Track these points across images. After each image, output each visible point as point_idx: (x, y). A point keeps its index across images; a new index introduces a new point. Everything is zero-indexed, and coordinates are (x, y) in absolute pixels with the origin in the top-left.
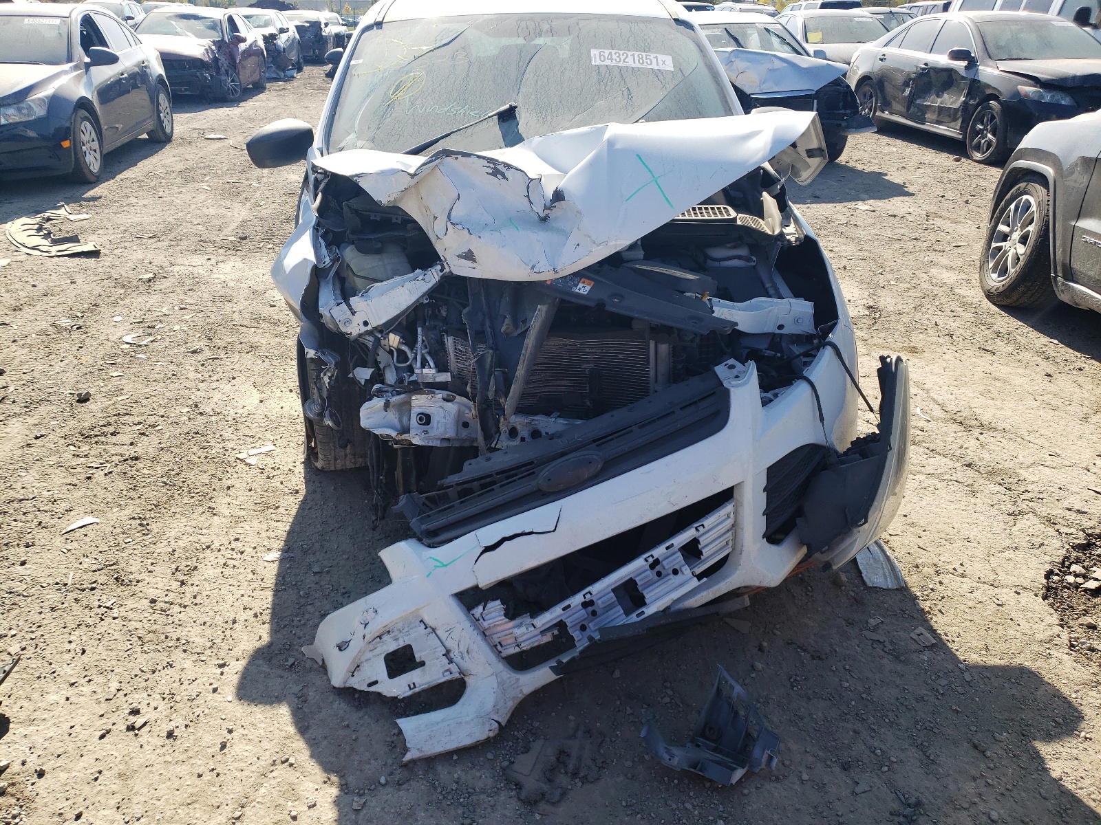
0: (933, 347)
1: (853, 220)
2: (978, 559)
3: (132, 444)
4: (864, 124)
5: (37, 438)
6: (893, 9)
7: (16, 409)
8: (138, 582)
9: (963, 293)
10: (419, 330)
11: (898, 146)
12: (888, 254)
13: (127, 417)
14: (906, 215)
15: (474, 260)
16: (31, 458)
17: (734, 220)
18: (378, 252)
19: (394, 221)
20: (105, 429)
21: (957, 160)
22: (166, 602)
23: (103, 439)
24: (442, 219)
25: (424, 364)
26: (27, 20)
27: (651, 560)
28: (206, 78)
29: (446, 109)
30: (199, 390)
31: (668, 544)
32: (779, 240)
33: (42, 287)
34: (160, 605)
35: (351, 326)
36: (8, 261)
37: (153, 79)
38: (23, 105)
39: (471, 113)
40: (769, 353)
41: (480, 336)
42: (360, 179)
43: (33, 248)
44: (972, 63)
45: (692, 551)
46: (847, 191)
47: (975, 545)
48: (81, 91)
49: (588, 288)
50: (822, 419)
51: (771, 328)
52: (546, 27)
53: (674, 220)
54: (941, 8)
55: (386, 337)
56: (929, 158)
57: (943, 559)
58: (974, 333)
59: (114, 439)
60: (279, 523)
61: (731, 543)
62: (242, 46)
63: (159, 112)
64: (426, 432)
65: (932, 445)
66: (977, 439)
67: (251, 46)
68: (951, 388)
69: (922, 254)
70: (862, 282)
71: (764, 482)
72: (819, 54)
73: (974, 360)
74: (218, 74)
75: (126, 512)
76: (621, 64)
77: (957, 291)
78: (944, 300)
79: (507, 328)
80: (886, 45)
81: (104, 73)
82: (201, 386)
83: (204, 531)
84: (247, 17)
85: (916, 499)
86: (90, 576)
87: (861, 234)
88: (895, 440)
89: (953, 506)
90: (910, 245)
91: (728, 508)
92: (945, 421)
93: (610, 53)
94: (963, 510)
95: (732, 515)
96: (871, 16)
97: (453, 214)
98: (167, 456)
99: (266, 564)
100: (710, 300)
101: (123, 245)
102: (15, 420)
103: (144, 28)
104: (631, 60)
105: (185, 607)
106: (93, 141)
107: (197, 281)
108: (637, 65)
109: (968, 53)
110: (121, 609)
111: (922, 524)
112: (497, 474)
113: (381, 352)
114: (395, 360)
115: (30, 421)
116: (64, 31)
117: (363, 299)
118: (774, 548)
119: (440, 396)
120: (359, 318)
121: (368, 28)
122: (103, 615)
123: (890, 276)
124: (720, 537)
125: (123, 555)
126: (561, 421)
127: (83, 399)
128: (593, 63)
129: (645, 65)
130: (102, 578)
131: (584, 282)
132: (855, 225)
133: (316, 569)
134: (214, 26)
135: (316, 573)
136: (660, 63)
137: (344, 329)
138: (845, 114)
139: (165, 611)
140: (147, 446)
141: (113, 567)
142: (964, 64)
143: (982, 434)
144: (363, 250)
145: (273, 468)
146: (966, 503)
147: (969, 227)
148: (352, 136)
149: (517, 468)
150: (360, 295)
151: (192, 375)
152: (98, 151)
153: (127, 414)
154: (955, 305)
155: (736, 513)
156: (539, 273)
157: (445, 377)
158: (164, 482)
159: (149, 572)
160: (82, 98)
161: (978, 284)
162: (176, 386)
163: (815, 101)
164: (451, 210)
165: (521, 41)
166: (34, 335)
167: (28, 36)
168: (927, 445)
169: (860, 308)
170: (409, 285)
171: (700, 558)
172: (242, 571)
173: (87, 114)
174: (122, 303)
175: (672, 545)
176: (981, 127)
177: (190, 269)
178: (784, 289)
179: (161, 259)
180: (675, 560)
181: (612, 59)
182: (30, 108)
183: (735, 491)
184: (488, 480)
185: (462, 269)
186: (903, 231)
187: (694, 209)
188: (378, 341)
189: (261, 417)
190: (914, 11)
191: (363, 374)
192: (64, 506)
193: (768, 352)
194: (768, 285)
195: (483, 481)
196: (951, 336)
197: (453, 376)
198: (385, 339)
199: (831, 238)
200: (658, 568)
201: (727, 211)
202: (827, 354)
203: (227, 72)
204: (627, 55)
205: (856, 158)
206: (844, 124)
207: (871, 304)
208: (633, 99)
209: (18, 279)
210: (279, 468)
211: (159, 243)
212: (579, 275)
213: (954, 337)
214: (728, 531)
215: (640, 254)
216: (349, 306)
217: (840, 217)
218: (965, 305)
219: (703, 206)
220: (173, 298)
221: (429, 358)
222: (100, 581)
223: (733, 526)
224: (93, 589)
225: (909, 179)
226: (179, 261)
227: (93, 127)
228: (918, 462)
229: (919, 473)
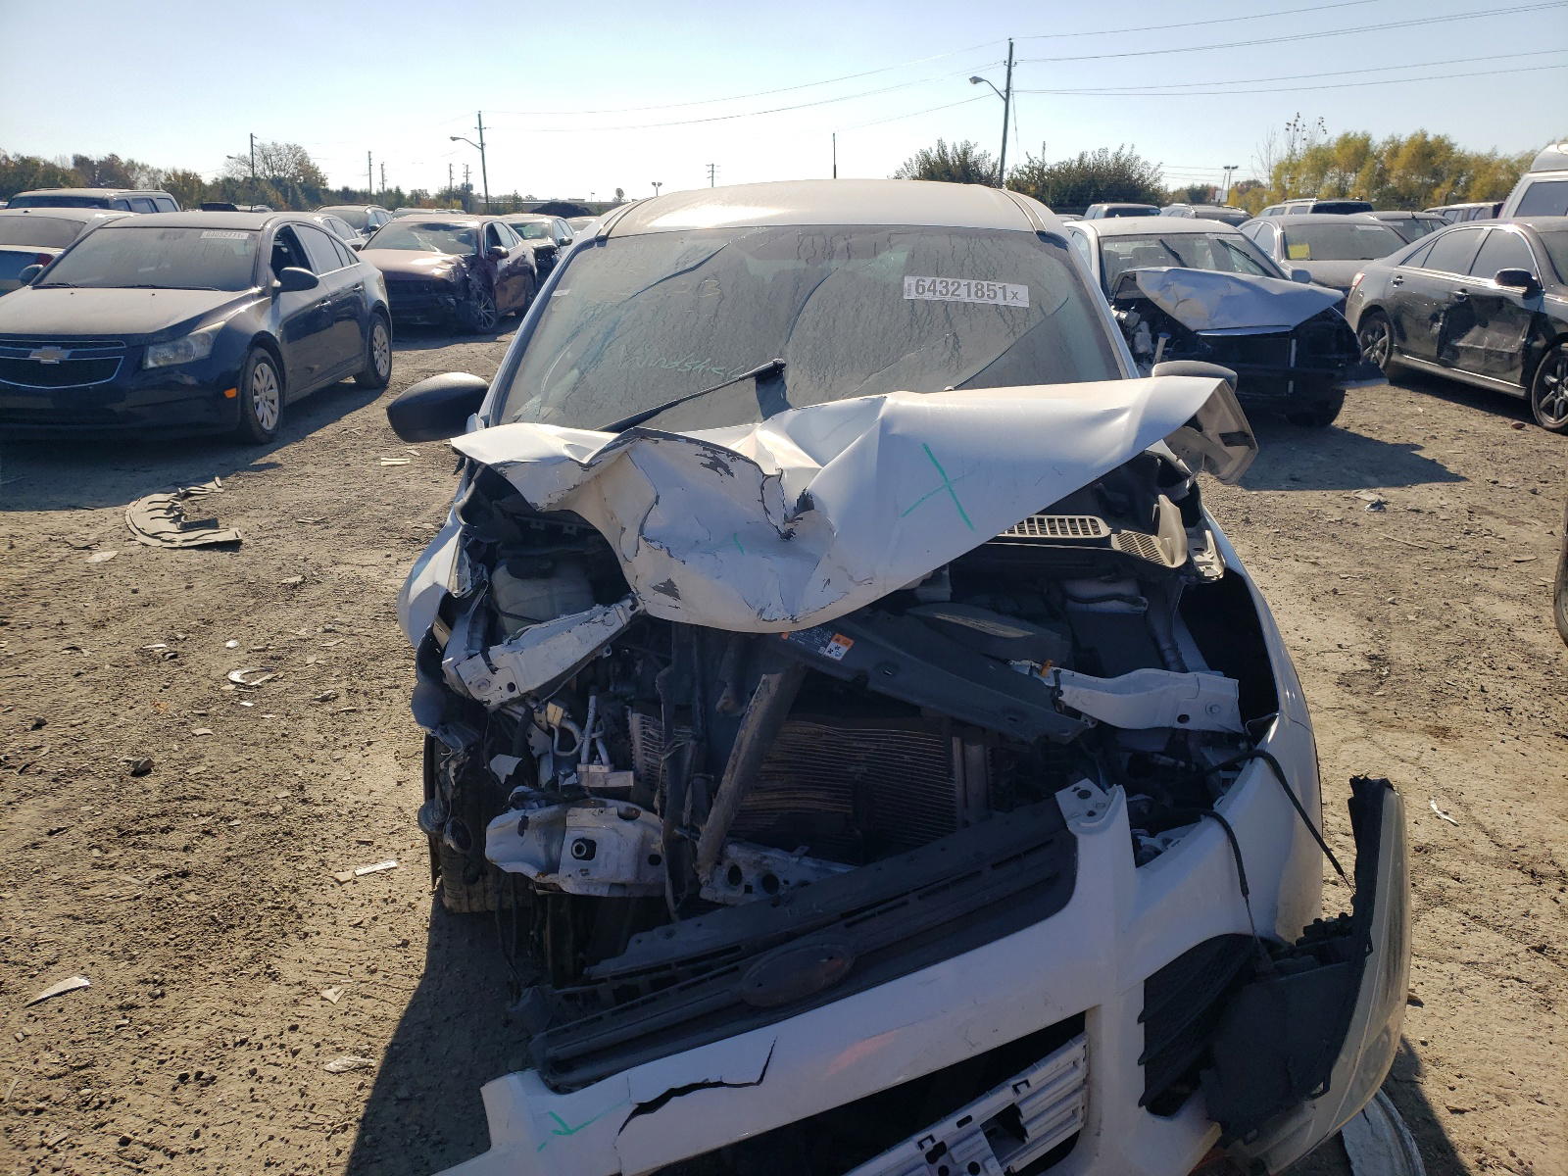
0: (1476, 728)
1: (1352, 516)
2: (1553, 1139)
3: (186, 849)
4: (1370, 374)
5: (51, 833)
6: (1418, 214)
7: (41, 783)
8: (114, 1101)
9: (1525, 637)
10: (592, 699)
11: (1427, 405)
12: (1406, 570)
13: (196, 802)
14: (1436, 510)
15: (677, 596)
16: (31, 866)
17: (1107, 540)
18: (546, 575)
19: (566, 530)
20: (155, 822)
21: (1518, 427)
22: (146, 1145)
23: (147, 838)
24: (632, 533)
25: (593, 755)
26: (205, 234)
27: (929, 1146)
28: (449, 303)
29: (677, 364)
30: (313, 761)
31: (960, 1117)
32: (1182, 574)
33: (145, 592)
34: (135, 1149)
35: (491, 690)
36: (113, 553)
37: (368, 307)
38: (181, 343)
39: (713, 369)
40: (1165, 760)
41: (681, 713)
42: (507, 470)
43: (154, 536)
44: (1534, 290)
45: (1007, 1128)
46: (1344, 471)
47: (1550, 1109)
48: (264, 324)
49: (844, 650)
50: (1245, 891)
51: (1168, 720)
52: (841, 244)
53: (997, 539)
54: (1491, 211)
55: (542, 708)
56: (1473, 423)
57: (1491, 1136)
58: (1547, 707)
59: (160, 840)
60: (367, 1000)
61: (1080, 1114)
62: (504, 263)
63: (372, 349)
64: (585, 872)
65: (1473, 907)
66: (1555, 900)
67: (516, 262)
68: (1509, 803)
69: (1461, 573)
70: (1360, 615)
71: (1139, 1006)
72: (1299, 275)
73: (1548, 753)
74: (467, 298)
75: (138, 970)
76: (948, 298)
77: (1519, 634)
78: (1496, 649)
79: (726, 703)
80: (1402, 263)
81: (298, 301)
82: (320, 755)
83: (249, 1009)
84: (515, 226)
85: (1443, 1011)
86: (42, 1087)
87: (1365, 538)
88: (1379, 932)
89: (1512, 1029)
90: (1441, 558)
91: (1075, 1051)
92: (1498, 863)
93: (934, 282)
94: (1529, 1037)
95: (1082, 1065)
96: (1382, 223)
97: (648, 525)
98: (233, 872)
99: (327, 1077)
100: (1057, 673)
101: (275, 533)
102: (31, 801)
103: (378, 243)
104: (964, 291)
105: (172, 1155)
106: (271, 388)
107: (362, 586)
108: (973, 299)
109: (1527, 275)
110: (71, 1153)
111: (1454, 1061)
112: (681, 964)
113: (535, 731)
114: (556, 745)
115: (53, 803)
116: (251, 248)
117: (510, 649)
118: (1161, 1124)
119: (614, 810)
120: (501, 679)
121: (587, 245)
122: (39, 1161)
123: (1405, 607)
124: (1060, 1102)
125: (108, 1049)
126: (808, 862)
127: (141, 771)
128: (906, 297)
129: (985, 300)
130: (59, 1092)
131: (838, 640)
132: (1356, 525)
133: (403, 1093)
134: (470, 237)
135: (400, 1100)
136: (1009, 295)
137: (477, 695)
138: (1339, 361)
139: (138, 1162)
140: (208, 853)
141: (83, 1072)
142: (1522, 290)
143: (1562, 890)
144: (518, 572)
145: (385, 900)
146: (1535, 1024)
147: (1538, 532)
148: (536, 400)
149: (715, 955)
150: (506, 642)
151: (310, 737)
152: (277, 402)
153: (195, 798)
154: (1515, 658)
155: (1087, 1058)
156: (770, 621)
157: (626, 779)
158: (213, 918)
159: (138, 1083)
160: (264, 333)
161: (1553, 625)
162: (284, 753)
163: (1294, 342)
164: (645, 518)
165: (802, 265)
166: (107, 667)
167: (203, 254)
168: (1465, 907)
169: (1357, 659)
170: (579, 630)
171: (1024, 1141)
172: (284, 1088)
173: (266, 354)
174: (245, 619)
175: (969, 1119)
176: (1555, 380)
177: (359, 570)
178: (1190, 652)
179: (321, 554)
180: (973, 1146)
181: (934, 291)
182: (188, 347)
183: (1088, 1021)
184: (664, 973)
185: (661, 608)
186: (1430, 535)
187: (1030, 521)
188: (530, 712)
189: (393, 809)
190: (1450, 216)
191: (504, 765)
192: (49, 953)
193: (1164, 758)
194: (1165, 646)
195: (655, 975)
196: (1508, 710)
197: (637, 778)
198: (540, 712)
199: (1316, 544)
200: (942, 1161)
201: (1095, 527)
202: (1256, 777)
203: (479, 297)
204: (959, 285)
205: (1361, 422)
206: (1338, 374)
207: (1375, 652)
208: (961, 351)
209: (117, 581)
210: (394, 901)
211: (326, 530)
212: (833, 627)
213: (1513, 713)
214: (1075, 1091)
215: (945, 591)
216: (487, 658)
217: (1331, 510)
218: (1530, 658)
219: (1046, 517)
220: (320, 615)
221: (600, 747)
222: (54, 1097)
223: (1085, 1081)
224: (39, 1111)
225: (1441, 454)
226: (345, 558)
227: (273, 369)
228: (1449, 937)
229: (1451, 959)
